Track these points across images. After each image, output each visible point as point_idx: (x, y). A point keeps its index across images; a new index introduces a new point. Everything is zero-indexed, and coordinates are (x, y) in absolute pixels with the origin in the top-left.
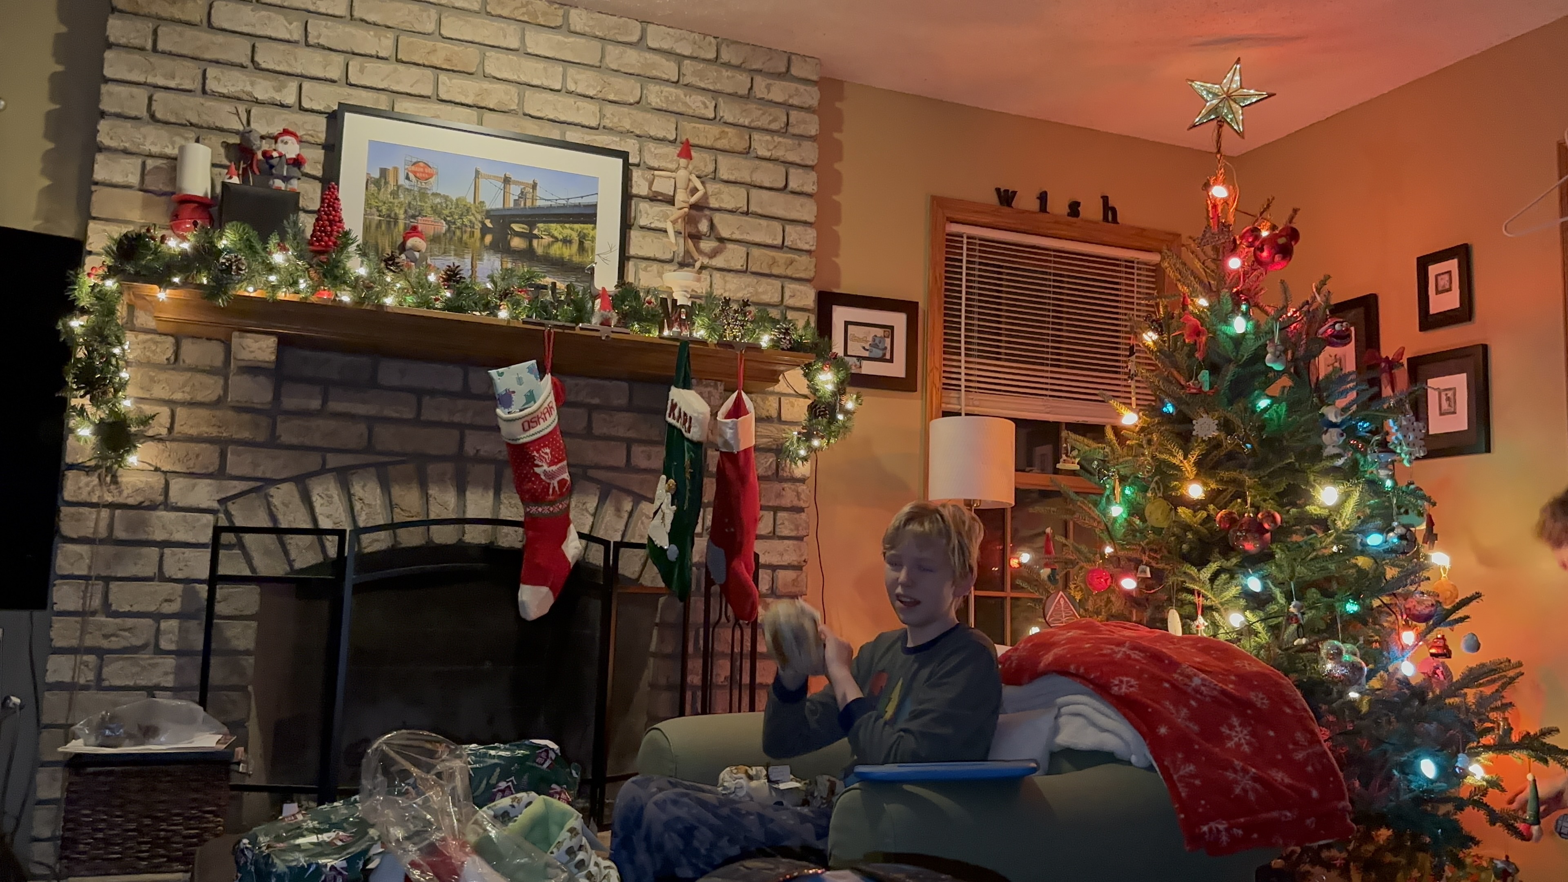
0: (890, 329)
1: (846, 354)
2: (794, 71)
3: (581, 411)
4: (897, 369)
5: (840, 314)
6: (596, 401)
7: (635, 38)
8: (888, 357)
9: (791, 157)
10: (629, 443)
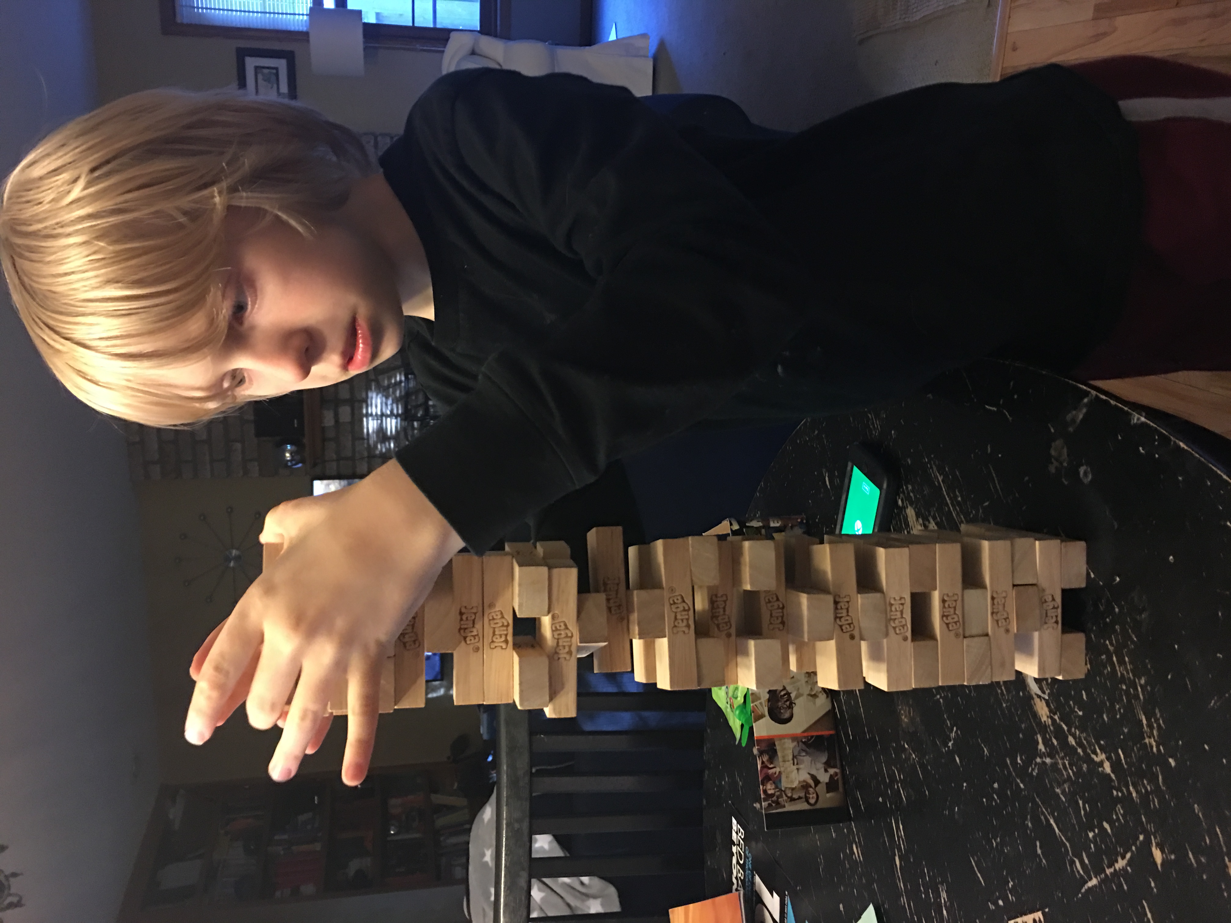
0: (257, 69)
4: (281, 65)
8: (274, 71)
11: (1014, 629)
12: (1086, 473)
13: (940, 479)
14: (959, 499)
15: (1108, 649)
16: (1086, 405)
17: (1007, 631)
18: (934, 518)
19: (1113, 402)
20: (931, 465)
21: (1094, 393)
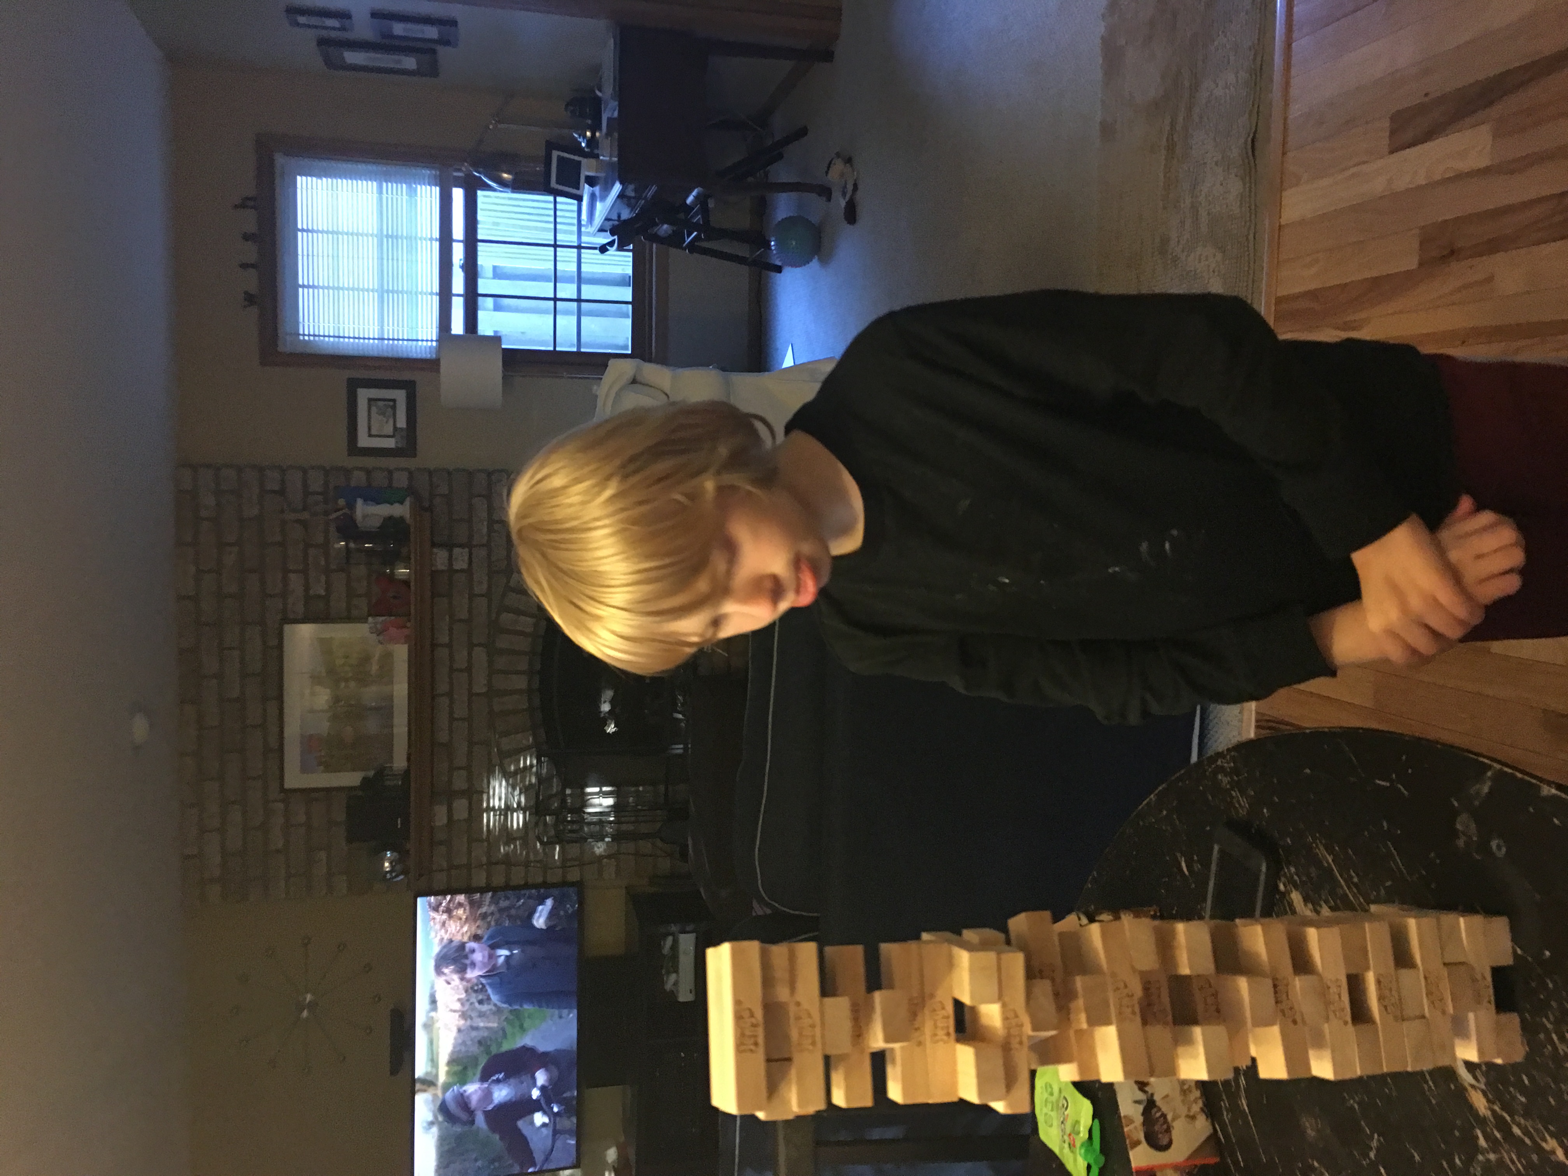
0: (370, 400)
1: (393, 436)
2: (189, 487)
3: (454, 628)
4: (400, 395)
5: (364, 441)
7: (191, 604)
9: (256, 490)
10: (472, 597)
11: (1450, 1010)
12: (1499, 847)
13: (1330, 861)
14: (1356, 880)
15: (1547, 1029)
16: (1489, 778)
17: (1444, 1012)
18: (1326, 902)
19: (1519, 775)
20: (1317, 845)
21: (1497, 766)
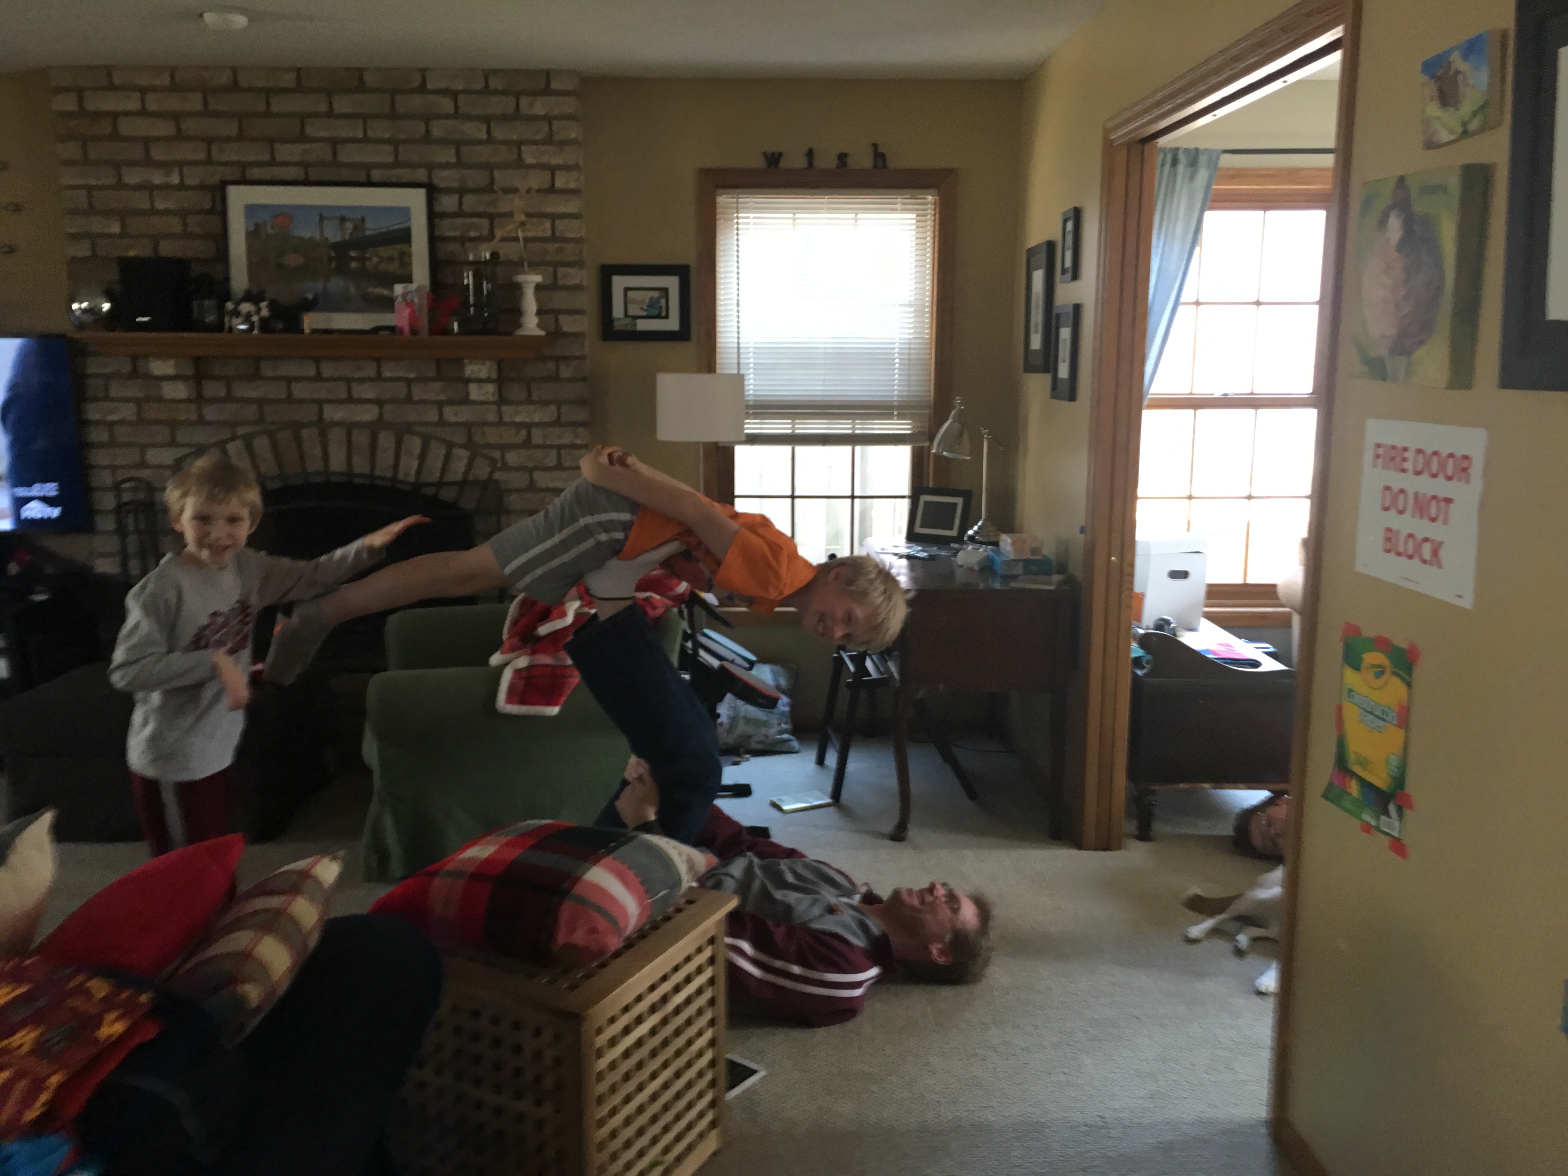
0: (665, 291)
1: (626, 315)
2: (554, 85)
3: (401, 384)
4: (672, 324)
5: (619, 283)
6: (412, 375)
7: (416, 84)
8: (663, 314)
9: (556, 161)
10: (440, 405)
